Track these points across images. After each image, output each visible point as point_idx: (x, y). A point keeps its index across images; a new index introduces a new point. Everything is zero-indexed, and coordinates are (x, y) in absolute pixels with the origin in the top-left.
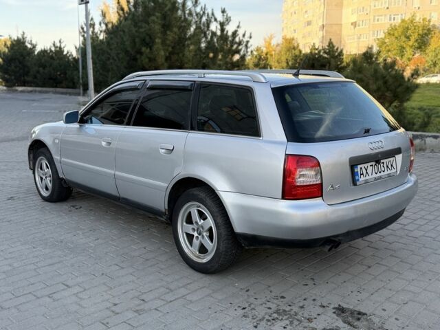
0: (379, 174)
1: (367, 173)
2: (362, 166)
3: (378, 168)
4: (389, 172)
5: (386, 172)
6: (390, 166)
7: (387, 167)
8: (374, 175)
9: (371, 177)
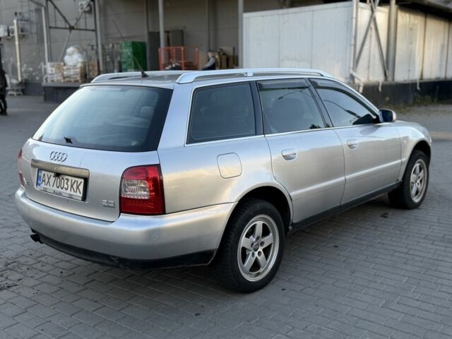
0: (60, 189)
1: (48, 181)
2: (46, 173)
3: (60, 183)
4: (72, 193)
5: (68, 191)
6: (75, 186)
7: (72, 186)
8: (55, 188)
9: (51, 187)
